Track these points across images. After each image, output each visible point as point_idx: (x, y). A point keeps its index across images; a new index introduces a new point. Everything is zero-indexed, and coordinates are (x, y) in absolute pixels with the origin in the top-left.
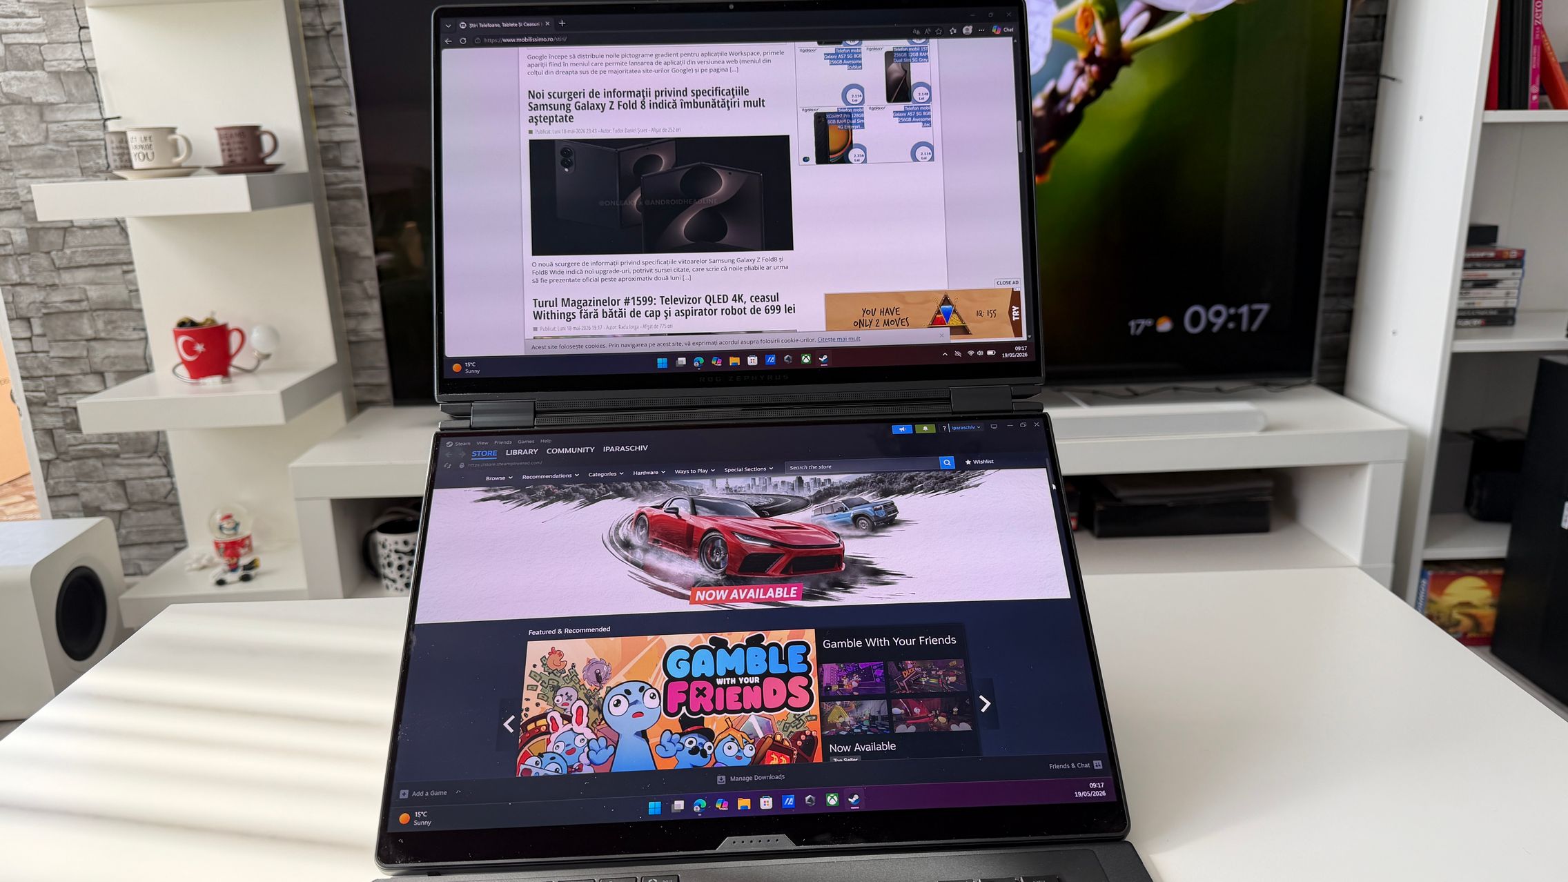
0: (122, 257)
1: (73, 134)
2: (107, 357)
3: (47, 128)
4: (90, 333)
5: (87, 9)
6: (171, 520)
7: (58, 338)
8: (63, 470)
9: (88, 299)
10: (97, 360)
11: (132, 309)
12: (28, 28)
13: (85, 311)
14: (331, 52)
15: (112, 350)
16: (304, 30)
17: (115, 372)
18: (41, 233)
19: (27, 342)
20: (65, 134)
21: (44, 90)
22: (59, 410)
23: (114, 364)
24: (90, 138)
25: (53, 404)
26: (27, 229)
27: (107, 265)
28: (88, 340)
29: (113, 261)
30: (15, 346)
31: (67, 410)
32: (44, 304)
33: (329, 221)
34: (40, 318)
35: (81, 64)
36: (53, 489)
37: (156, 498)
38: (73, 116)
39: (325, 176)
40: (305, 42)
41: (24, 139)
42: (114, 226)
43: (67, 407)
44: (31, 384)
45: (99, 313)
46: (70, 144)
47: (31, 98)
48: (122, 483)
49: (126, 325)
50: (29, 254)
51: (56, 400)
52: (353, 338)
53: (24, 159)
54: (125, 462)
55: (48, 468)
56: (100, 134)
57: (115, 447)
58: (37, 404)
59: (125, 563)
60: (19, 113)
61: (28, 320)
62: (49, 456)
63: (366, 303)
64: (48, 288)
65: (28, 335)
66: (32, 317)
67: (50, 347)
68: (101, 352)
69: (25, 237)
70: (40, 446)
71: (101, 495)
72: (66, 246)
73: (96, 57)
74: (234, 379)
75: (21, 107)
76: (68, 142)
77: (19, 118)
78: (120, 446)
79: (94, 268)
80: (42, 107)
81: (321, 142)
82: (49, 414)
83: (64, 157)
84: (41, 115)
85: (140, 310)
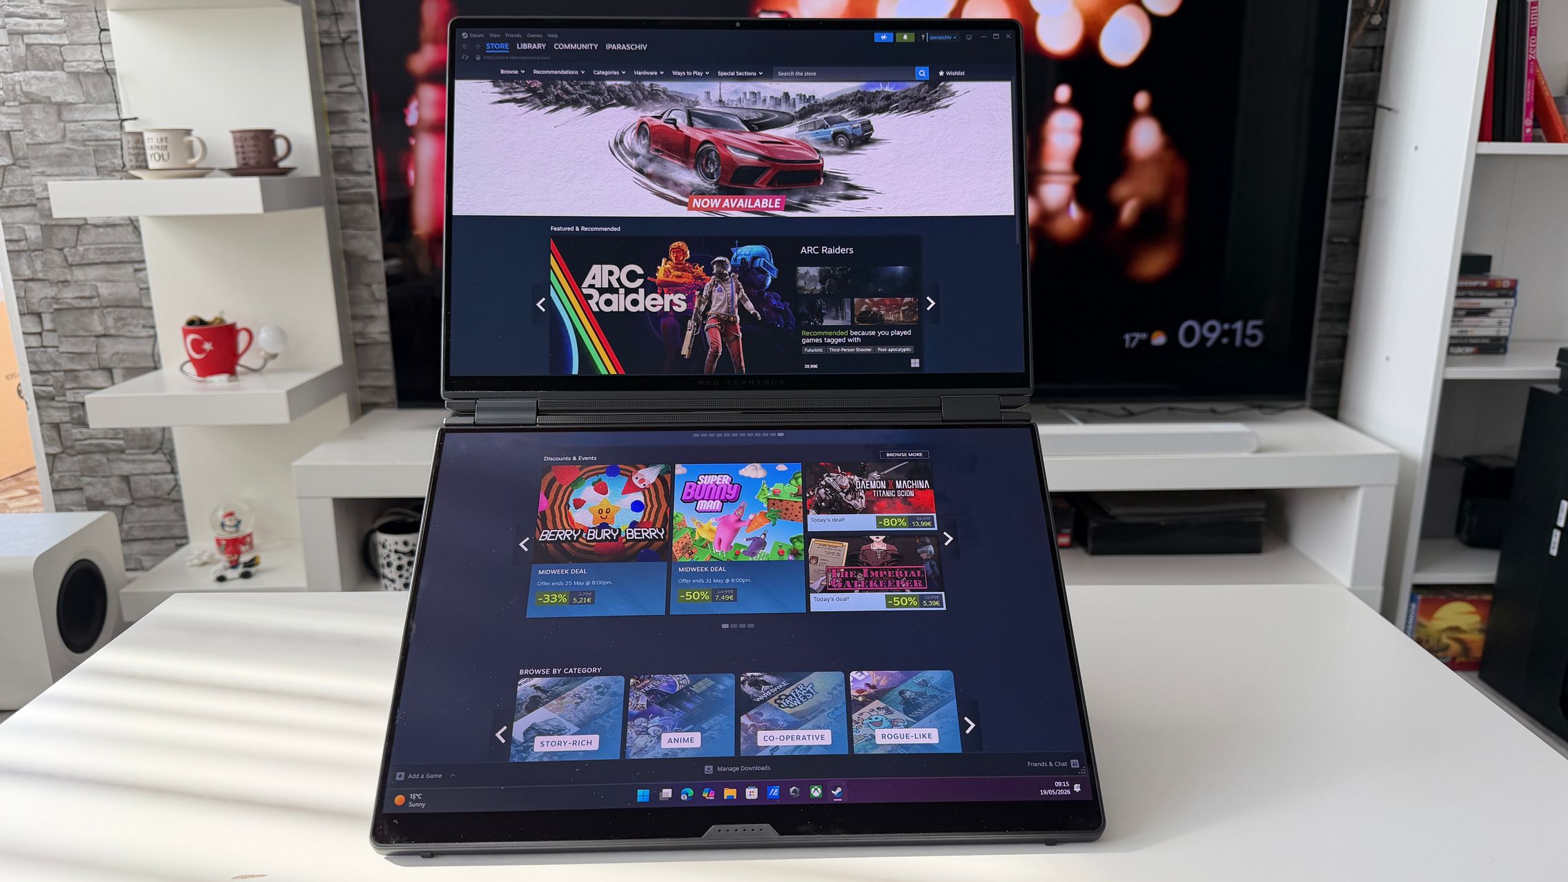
0: (134, 255)
1: (90, 134)
2: (117, 353)
3: (65, 127)
4: (99, 329)
5: (109, 12)
6: (174, 516)
7: (68, 334)
8: (68, 464)
9: (99, 296)
10: (106, 356)
11: (142, 307)
12: (50, 29)
13: (96, 308)
14: (346, 59)
15: (121, 346)
16: (320, 37)
17: (123, 368)
18: (55, 230)
19: (37, 337)
20: (82, 134)
21: (63, 90)
22: (66, 405)
23: (122, 360)
24: (106, 138)
25: (61, 399)
26: (41, 226)
27: (119, 262)
28: (97, 336)
29: (125, 259)
30: (26, 341)
31: (75, 405)
32: (56, 299)
33: (339, 225)
34: (52, 313)
35: (101, 65)
36: (58, 483)
37: (159, 494)
38: (90, 116)
39: (336, 180)
40: (322, 49)
41: (42, 137)
42: (128, 225)
43: (74, 402)
44: (40, 378)
45: (109, 310)
46: (87, 143)
47: (49, 98)
48: (126, 479)
49: (135, 322)
50: (42, 250)
51: (64, 395)
52: (359, 341)
53: (42, 157)
54: (130, 458)
55: (54, 462)
56: (117, 134)
57: (121, 442)
58: (44, 398)
59: (126, 558)
60: (37, 112)
61: (39, 315)
62: (55, 450)
63: (374, 306)
64: (60, 284)
65: (38, 330)
66: (44, 313)
67: (60, 342)
68: (110, 348)
69: (39, 233)
70: (47, 440)
71: (105, 490)
72: (79, 243)
73: (115, 59)
74: (240, 378)
75: (42, 105)
76: (85, 141)
77: (37, 117)
78: (125, 442)
79: (106, 266)
80: (60, 107)
81: (333, 147)
82: (57, 409)
83: (80, 157)
84: (59, 114)
85: (150, 308)
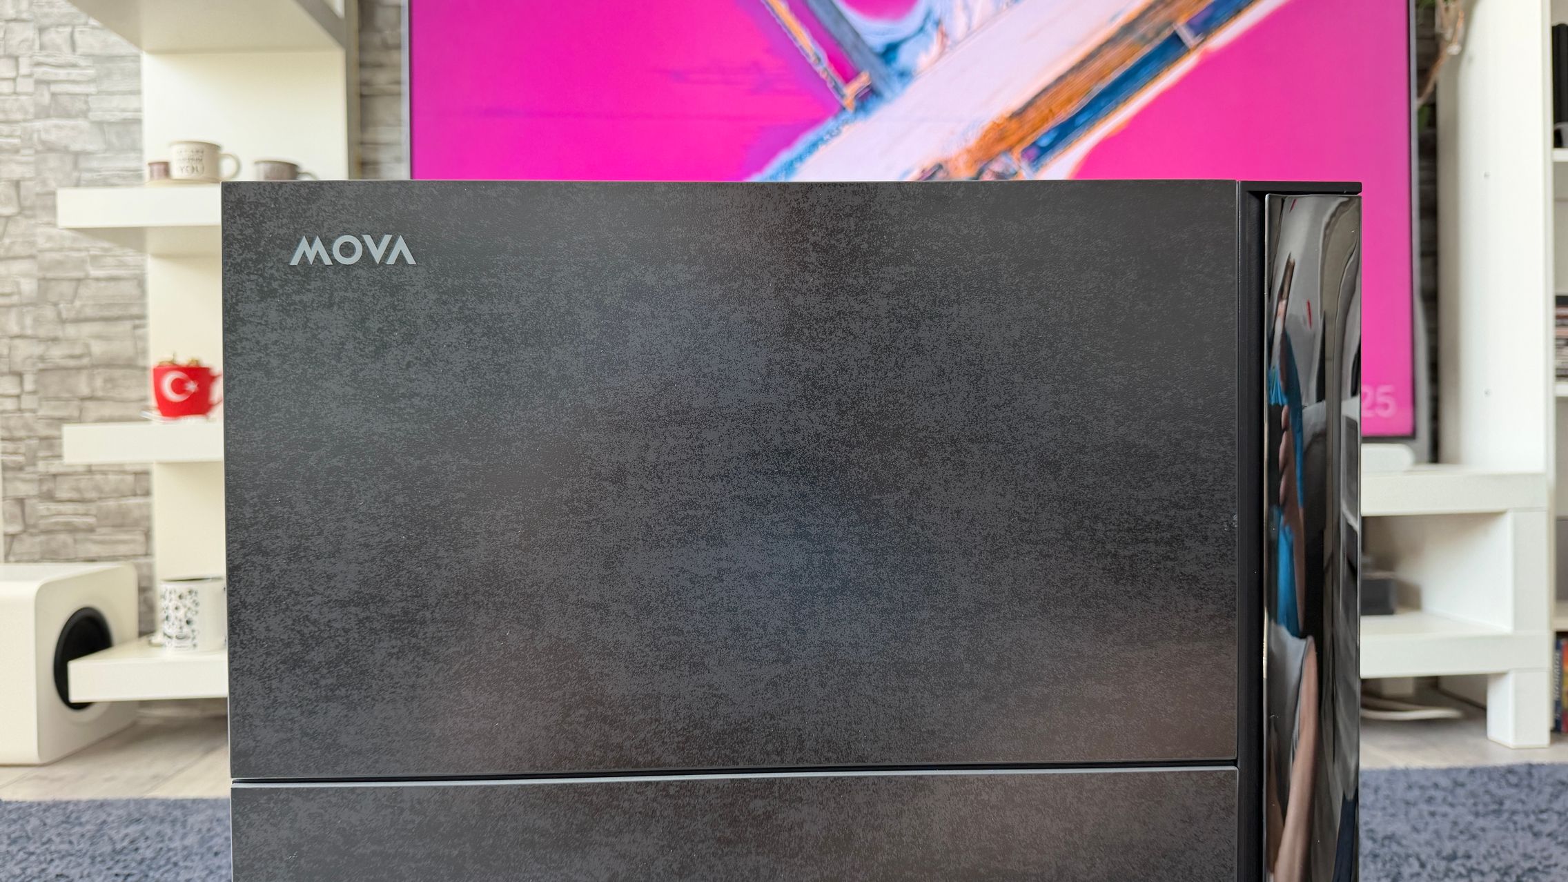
0: (135, 311)
2: (101, 418)
3: (79, 177)
4: (84, 390)
5: (143, 57)
7: (50, 396)
8: (28, 544)
9: (89, 354)
11: (135, 366)
12: (79, 78)
13: (84, 368)
16: (362, 88)
18: (53, 283)
19: (15, 400)
21: (84, 139)
22: (35, 476)
25: (32, 469)
26: (38, 279)
27: (118, 318)
28: (83, 399)
29: (124, 315)
32: (42, 358)
34: (34, 373)
35: (128, 115)
41: (54, 187)
44: (10, 446)
45: (99, 369)
47: (68, 146)
50: (35, 305)
51: (34, 465)
54: (100, 538)
58: (13, 469)
60: (53, 161)
61: (20, 375)
62: (15, 528)
64: (50, 343)
65: (17, 392)
66: (26, 373)
67: (40, 405)
69: (35, 287)
70: (8, 517)
72: (77, 297)
73: (143, 108)
75: (58, 154)
77: (51, 165)
79: (102, 322)
80: (77, 155)
82: (24, 481)
84: (76, 164)
